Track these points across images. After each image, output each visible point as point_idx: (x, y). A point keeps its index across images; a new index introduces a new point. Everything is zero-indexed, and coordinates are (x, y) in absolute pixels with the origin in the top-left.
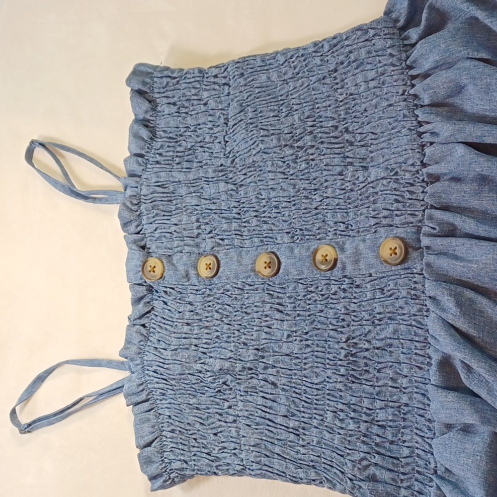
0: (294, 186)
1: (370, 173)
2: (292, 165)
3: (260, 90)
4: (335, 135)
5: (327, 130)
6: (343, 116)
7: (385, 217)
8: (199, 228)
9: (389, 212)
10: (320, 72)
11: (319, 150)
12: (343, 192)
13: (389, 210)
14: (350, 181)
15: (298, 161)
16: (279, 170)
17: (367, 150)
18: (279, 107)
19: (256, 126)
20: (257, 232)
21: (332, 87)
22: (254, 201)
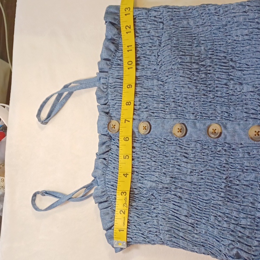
0: (196, 86)
1: (243, 87)
2: (196, 74)
3: (183, 29)
4: (224, 61)
5: (220, 58)
6: (230, 52)
7: (253, 114)
8: (140, 105)
9: (255, 111)
10: (217, 24)
11: (213, 69)
12: (227, 95)
13: (255, 110)
14: (232, 90)
15: (200, 72)
16: (187, 76)
17: (242, 73)
18: (192, 40)
19: (178, 49)
20: (174, 111)
21: (224, 34)
22: (172, 92)
